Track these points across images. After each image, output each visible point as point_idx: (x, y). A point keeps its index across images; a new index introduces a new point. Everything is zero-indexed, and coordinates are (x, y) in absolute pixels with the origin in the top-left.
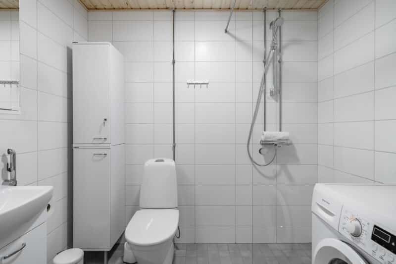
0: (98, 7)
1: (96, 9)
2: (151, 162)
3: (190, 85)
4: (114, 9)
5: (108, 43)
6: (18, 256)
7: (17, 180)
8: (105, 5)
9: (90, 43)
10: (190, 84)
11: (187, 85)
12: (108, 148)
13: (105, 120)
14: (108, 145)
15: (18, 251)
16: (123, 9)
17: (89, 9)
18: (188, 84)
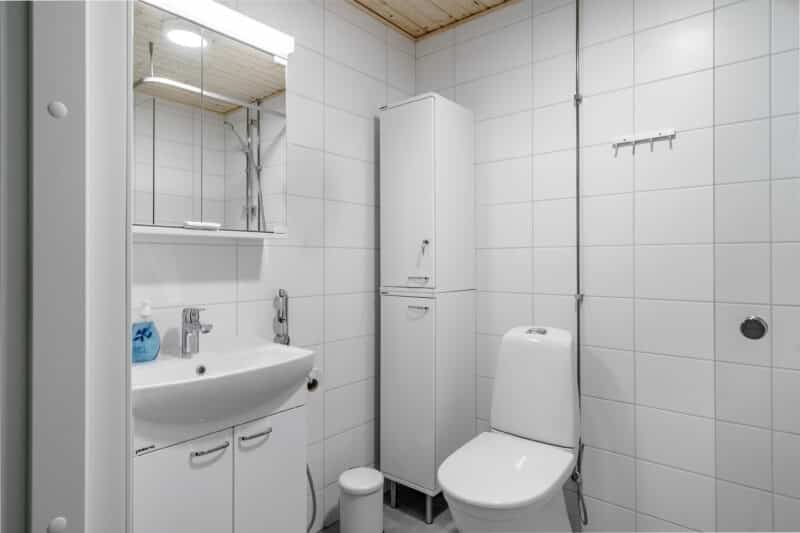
0: (429, 29)
1: (428, 32)
2: (517, 334)
3: (621, 149)
4: (457, 21)
5: (431, 94)
6: (262, 443)
7: (290, 335)
8: (441, 21)
9: (418, 97)
10: (619, 145)
11: (614, 151)
12: (430, 295)
13: (426, 242)
14: (431, 291)
15: (262, 434)
16: (472, 15)
17: (416, 37)
18: (614, 146)
